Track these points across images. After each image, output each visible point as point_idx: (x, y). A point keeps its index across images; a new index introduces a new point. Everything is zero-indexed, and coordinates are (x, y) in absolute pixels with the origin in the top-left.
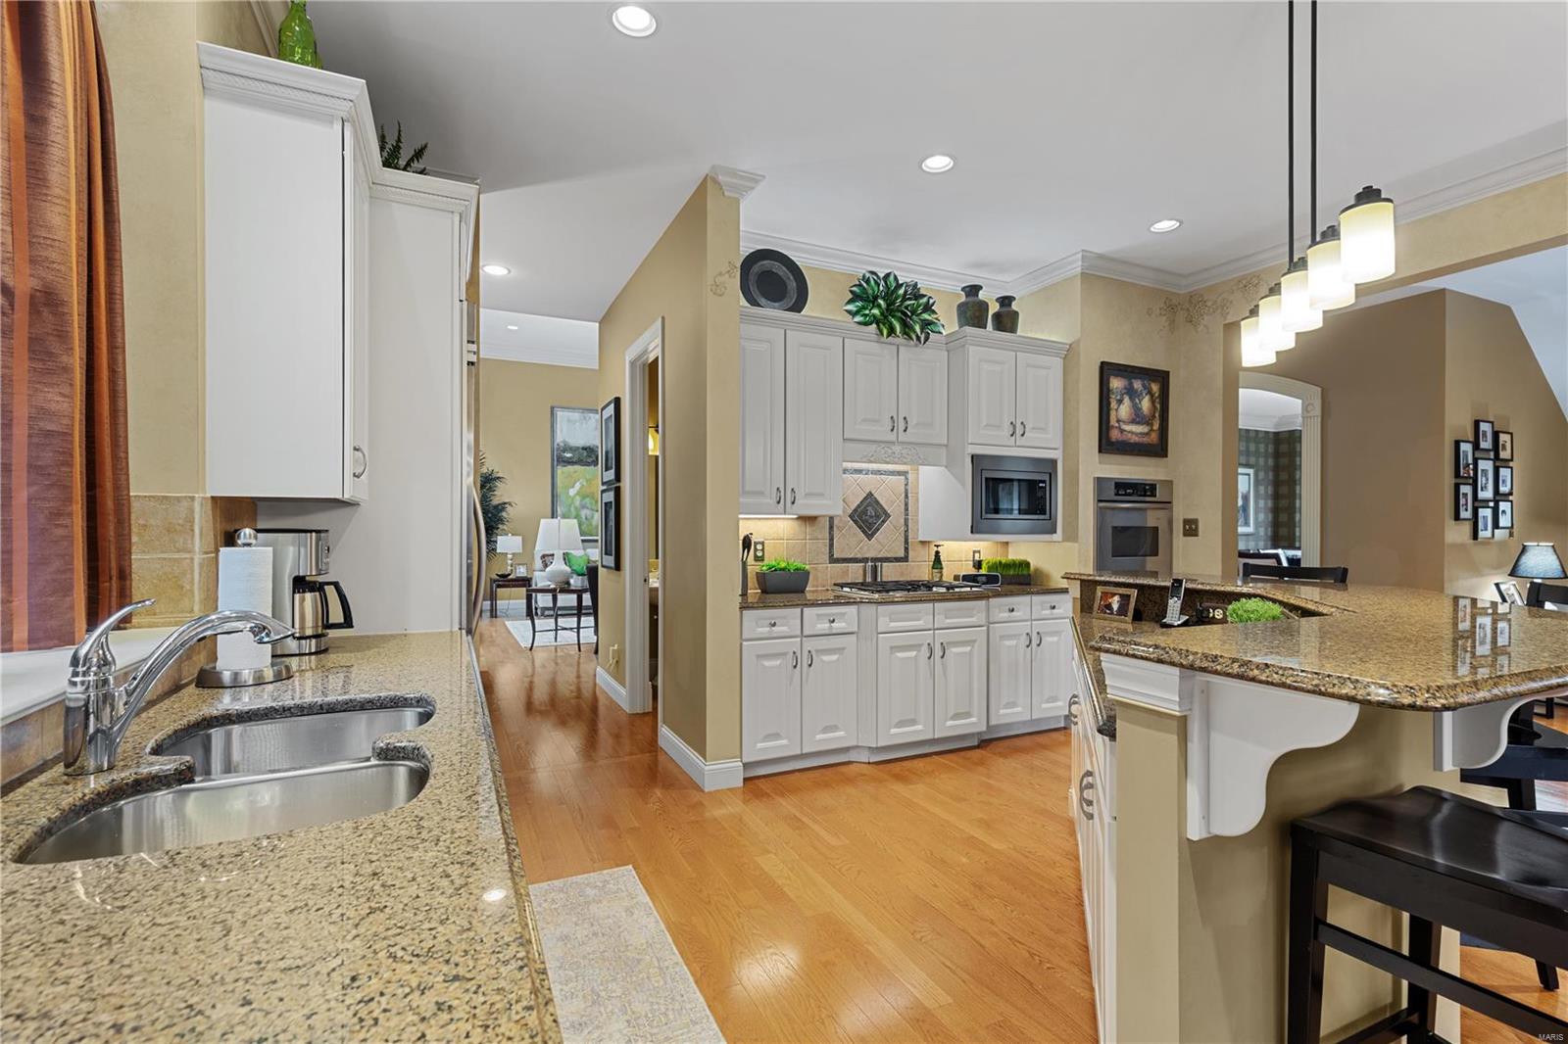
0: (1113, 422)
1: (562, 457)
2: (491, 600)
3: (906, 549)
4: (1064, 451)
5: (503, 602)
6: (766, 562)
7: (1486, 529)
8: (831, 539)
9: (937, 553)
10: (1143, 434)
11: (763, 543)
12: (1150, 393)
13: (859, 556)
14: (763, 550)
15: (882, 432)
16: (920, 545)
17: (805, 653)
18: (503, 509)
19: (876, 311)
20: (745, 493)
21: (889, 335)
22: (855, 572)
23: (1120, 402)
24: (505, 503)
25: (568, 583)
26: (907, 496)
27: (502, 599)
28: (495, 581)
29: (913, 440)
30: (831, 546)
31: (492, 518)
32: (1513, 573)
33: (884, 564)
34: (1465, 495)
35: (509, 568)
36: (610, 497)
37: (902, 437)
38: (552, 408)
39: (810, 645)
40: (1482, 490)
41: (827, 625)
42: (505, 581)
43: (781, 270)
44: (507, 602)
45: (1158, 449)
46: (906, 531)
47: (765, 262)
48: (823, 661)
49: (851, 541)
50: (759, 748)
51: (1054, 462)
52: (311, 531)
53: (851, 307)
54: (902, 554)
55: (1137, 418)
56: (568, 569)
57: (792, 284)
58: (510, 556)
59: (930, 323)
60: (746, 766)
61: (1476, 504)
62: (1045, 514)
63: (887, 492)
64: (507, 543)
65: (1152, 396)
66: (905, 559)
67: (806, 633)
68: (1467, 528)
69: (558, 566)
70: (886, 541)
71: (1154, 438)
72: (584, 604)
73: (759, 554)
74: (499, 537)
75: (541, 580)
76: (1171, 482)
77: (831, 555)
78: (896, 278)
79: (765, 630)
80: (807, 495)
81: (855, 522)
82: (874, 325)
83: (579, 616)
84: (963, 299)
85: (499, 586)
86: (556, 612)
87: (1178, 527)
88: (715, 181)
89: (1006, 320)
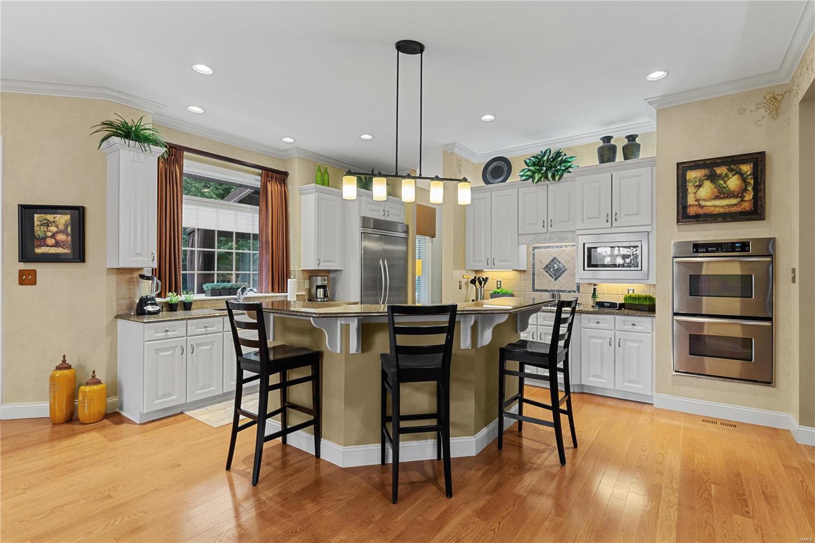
0: (693, 201)
3: (578, 287)
4: (656, 226)
8: (534, 281)
9: (595, 289)
10: (730, 205)
11: (500, 282)
12: (739, 173)
13: (549, 289)
14: (500, 284)
15: (539, 228)
16: (587, 285)
20: (475, 261)
23: (699, 186)
29: (556, 230)
30: (533, 284)
45: (757, 212)
47: (495, 163)
49: (545, 281)
53: (521, 174)
54: (575, 289)
55: (723, 194)
62: (637, 266)
63: (565, 256)
65: (742, 175)
66: (578, 291)
70: (564, 282)
71: (747, 206)
73: (499, 286)
77: (533, 288)
80: (501, 261)
81: (547, 272)
84: (601, 144)
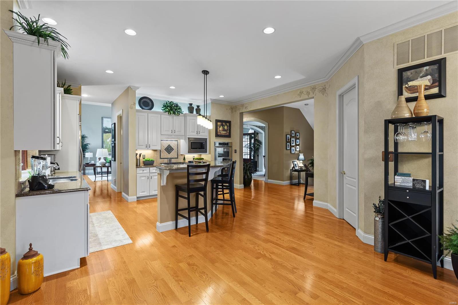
0: (218, 131)
1: (105, 131)
2: (84, 170)
3: (178, 156)
4: (209, 136)
5: (87, 171)
6: (145, 159)
7: (293, 151)
8: (160, 154)
9: (184, 157)
10: (225, 133)
11: (145, 155)
12: (227, 125)
13: (167, 157)
14: (145, 156)
15: (170, 133)
16: (181, 155)
17: (150, 176)
18: (87, 145)
19: (167, 110)
20: (139, 145)
21: (170, 114)
22: (166, 161)
23: (220, 127)
24: (88, 144)
25: (105, 165)
26: (178, 145)
27: (87, 170)
28: (85, 165)
29: (176, 134)
30: (160, 156)
31: (84, 148)
32: (298, 160)
33: (172, 159)
34: (288, 145)
35: (89, 161)
36: (113, 145)
37: (174, 134)
38: (102, 118)
39: (151, 175)
40: (292, 144)
41: (155, 171)
42: (88, 165)
43: (148, 101)
44: (88, 171)
45: (229, 136)
46: (178, 152)
47: (144, 99)
48: (154, 178)
49: (165, 154)
50: (140, 194)
51: (206, 139)
52: (52, 155)
53: (163, 109)
54: (177, 157)
55: (224, 130)
56: (105, 161)
57: (150, 103)
58: (89, 158)
59: (179, 112)
60: (138, 198)
61: (291, 146)
62: (204, 149)
63: (173, 144)
64: (88, 155)
65: (227, 126)
66: (178, 158)
67: (150, 172)
68: (289, 151)
69: (102, 160)
70: (173, 154)
71: (228, 134)
72: (109, 171)
73: (144, 157)
74: (86, 153)
75: (98, 164)
76: (232, 143)
78: (173, 102)
79: (142, 172)
80: (153, 146)
81: (166, 151)
82: (167, 112)
83: (108, 174)
84: (189, 106)
85: (86, 166)
86: (102, 173)
87: (233, 151)
88: (130, 87)
89: (198, 110)
